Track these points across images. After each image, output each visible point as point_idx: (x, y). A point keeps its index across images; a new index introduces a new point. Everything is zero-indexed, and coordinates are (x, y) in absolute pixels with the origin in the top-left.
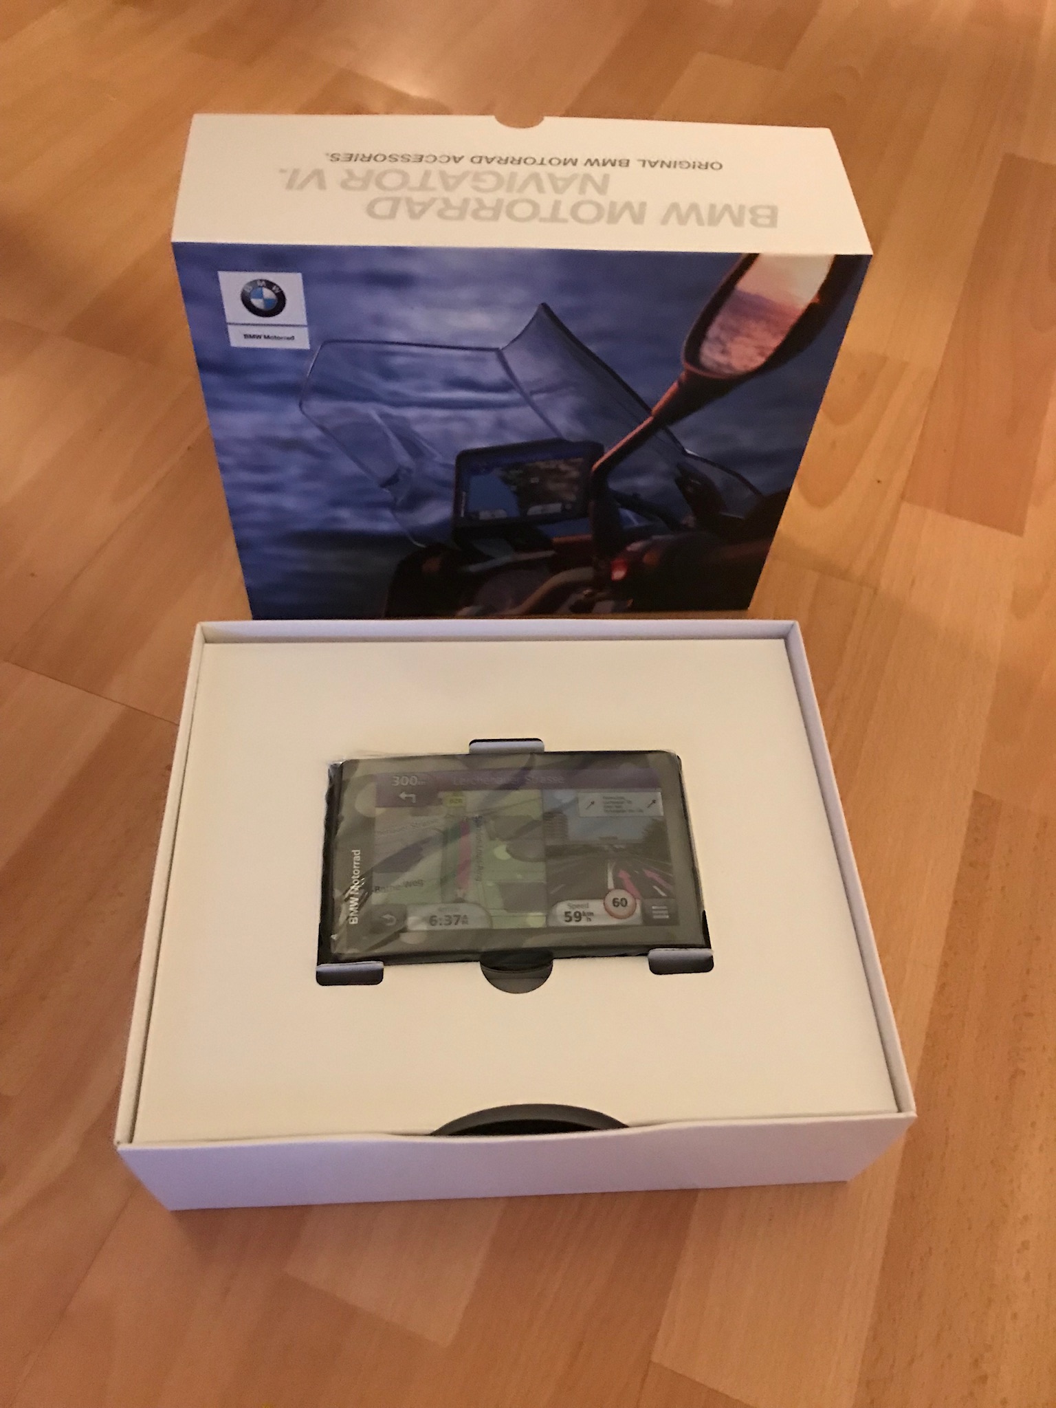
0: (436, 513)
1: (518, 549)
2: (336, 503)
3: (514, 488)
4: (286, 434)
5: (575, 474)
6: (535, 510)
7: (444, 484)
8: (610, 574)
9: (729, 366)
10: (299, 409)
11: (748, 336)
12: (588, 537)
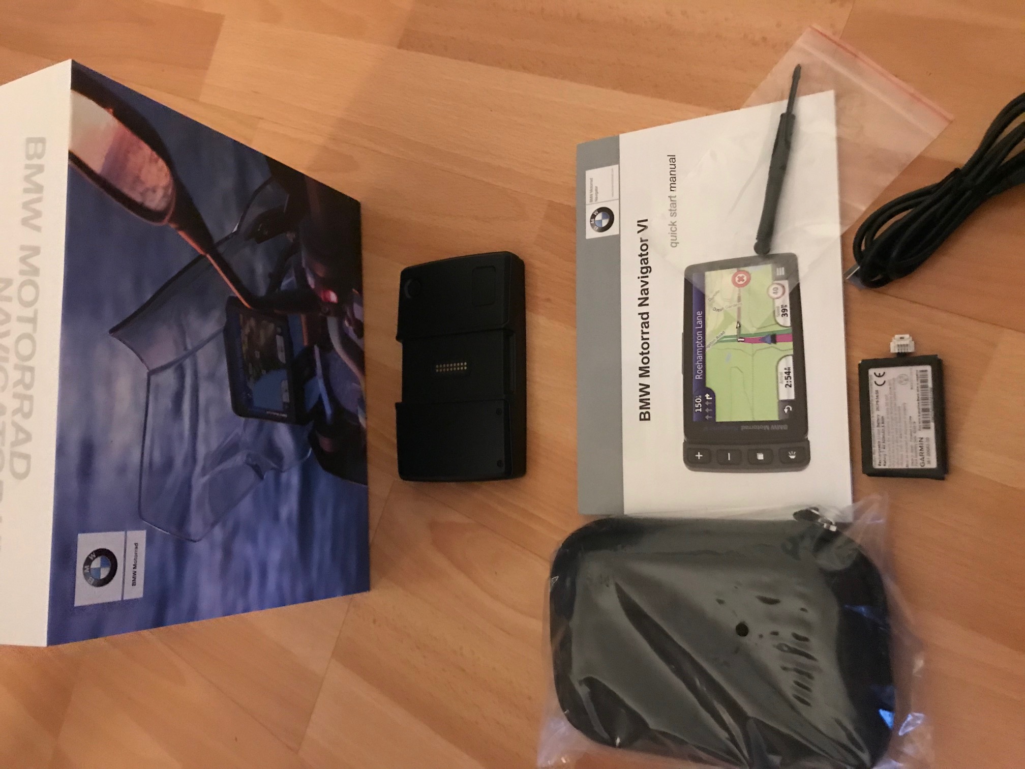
0: (284, 436)
1: (313, 374)
2: (276, 517)
3: (264, 372)
4: (218, 555)
5: (252, 322)
6: (281, 357)
7: (260, 428)
8: (332, 303)
9: (166, 188)
10: (197, 543)
11: (140, 170)
12: (303, 318)
